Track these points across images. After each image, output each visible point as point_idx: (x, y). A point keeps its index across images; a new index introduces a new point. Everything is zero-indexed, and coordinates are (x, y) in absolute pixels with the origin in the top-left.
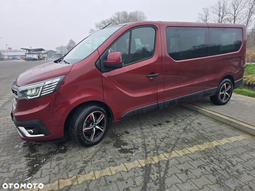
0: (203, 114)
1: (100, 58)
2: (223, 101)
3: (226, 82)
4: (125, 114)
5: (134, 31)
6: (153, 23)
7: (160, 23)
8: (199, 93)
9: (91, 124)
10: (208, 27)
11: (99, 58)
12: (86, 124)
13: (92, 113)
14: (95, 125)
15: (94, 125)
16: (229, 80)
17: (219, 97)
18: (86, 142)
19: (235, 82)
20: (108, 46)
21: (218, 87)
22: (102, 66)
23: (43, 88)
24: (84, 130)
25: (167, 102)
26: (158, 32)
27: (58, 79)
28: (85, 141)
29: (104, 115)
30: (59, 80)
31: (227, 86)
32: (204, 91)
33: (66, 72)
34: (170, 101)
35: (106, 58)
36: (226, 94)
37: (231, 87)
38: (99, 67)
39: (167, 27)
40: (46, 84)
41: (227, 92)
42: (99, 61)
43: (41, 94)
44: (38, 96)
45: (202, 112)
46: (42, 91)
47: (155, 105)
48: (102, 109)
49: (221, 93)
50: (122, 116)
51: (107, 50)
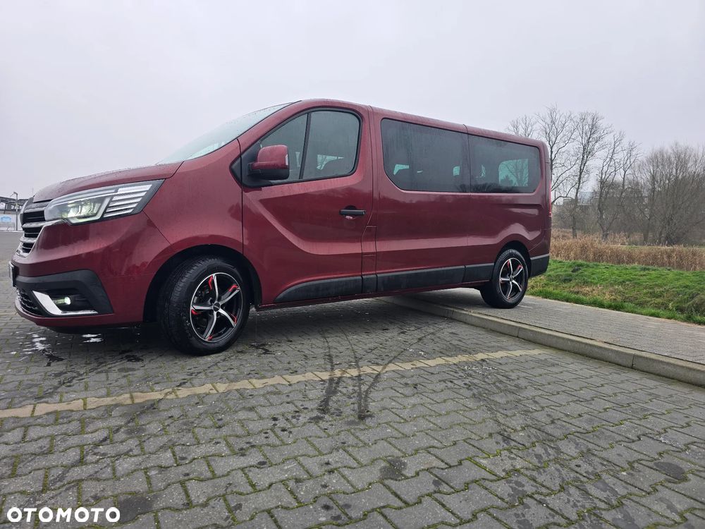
0: (465, 321)
1: (243, 156)
2: (508, 298)
3: (511, 255)
4: (288, 290)
5: (315, 116)
6: (356, 106)
7: (370, 110)
8: (454, 269)
9: (209, 301)
10: (468, 134)
11: (240, 156)
12: (196, 298)
13: (214, 275)
14: (218, 305)
15: (216, 304)
16: (518, 253)
17: (500, 289)
18: (193, 338)
19: (531, 259)
20: (260, 135)
21: (495, 263)
22: (245, 173)
23: (111, 201)
24: (191, 308)
25: (384, 277)
26: (365, 125)
27: (147, 187)
28: (191, 337)
29: (239, 288)
30: (148, 189)
31: (515, 265)
32: (463, 267)
33: (165, 175)
34: (389, 276)
35: (254, 158)
36: (513, 283)
37: (524, 267)
38: (239, 176)
39: (383, 119)
40: (121, 193)
41: (516, 279)
42: (239, 161)
43: (105, 212)
44: (97, 217)
45: (462, 318)
46: (108, 207)
47: (356, 280)
48: (235, 270)
49: (501, 279)
50: (282, 295)
51: (258, 142)
